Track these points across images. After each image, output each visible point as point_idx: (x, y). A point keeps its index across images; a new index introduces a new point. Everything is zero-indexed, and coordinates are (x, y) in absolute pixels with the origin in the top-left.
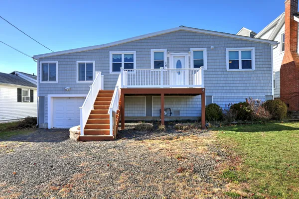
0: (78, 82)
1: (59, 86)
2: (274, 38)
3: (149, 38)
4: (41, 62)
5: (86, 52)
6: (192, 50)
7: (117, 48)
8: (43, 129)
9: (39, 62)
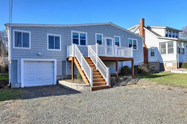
0: (48, 49)
1: (32, 52)
2: (135, 32)
3: (94, 26)
4: (14, 30)
5: (54, 28)
6: (115, 36)
7: (75, 28)
8: (16, 88)
9: (12, 30)
